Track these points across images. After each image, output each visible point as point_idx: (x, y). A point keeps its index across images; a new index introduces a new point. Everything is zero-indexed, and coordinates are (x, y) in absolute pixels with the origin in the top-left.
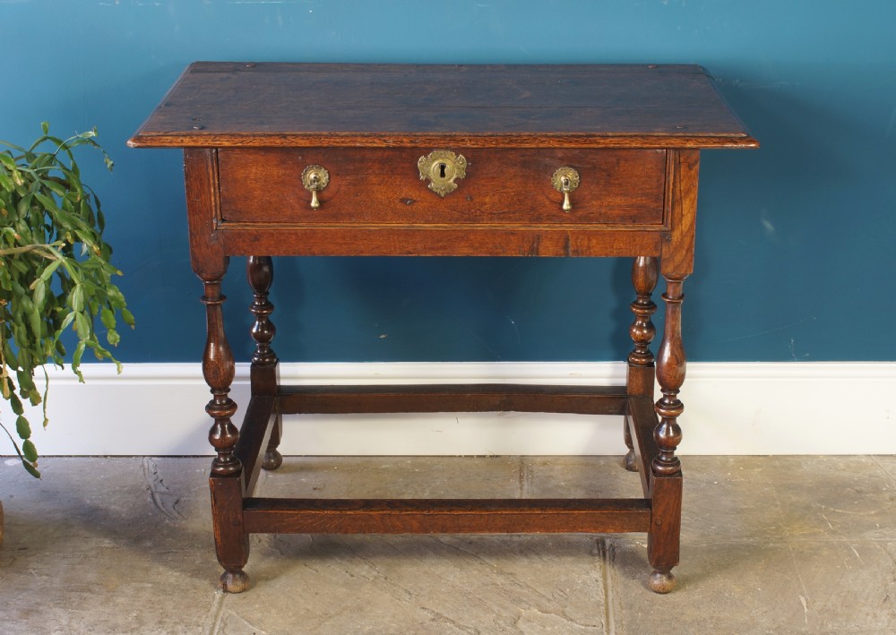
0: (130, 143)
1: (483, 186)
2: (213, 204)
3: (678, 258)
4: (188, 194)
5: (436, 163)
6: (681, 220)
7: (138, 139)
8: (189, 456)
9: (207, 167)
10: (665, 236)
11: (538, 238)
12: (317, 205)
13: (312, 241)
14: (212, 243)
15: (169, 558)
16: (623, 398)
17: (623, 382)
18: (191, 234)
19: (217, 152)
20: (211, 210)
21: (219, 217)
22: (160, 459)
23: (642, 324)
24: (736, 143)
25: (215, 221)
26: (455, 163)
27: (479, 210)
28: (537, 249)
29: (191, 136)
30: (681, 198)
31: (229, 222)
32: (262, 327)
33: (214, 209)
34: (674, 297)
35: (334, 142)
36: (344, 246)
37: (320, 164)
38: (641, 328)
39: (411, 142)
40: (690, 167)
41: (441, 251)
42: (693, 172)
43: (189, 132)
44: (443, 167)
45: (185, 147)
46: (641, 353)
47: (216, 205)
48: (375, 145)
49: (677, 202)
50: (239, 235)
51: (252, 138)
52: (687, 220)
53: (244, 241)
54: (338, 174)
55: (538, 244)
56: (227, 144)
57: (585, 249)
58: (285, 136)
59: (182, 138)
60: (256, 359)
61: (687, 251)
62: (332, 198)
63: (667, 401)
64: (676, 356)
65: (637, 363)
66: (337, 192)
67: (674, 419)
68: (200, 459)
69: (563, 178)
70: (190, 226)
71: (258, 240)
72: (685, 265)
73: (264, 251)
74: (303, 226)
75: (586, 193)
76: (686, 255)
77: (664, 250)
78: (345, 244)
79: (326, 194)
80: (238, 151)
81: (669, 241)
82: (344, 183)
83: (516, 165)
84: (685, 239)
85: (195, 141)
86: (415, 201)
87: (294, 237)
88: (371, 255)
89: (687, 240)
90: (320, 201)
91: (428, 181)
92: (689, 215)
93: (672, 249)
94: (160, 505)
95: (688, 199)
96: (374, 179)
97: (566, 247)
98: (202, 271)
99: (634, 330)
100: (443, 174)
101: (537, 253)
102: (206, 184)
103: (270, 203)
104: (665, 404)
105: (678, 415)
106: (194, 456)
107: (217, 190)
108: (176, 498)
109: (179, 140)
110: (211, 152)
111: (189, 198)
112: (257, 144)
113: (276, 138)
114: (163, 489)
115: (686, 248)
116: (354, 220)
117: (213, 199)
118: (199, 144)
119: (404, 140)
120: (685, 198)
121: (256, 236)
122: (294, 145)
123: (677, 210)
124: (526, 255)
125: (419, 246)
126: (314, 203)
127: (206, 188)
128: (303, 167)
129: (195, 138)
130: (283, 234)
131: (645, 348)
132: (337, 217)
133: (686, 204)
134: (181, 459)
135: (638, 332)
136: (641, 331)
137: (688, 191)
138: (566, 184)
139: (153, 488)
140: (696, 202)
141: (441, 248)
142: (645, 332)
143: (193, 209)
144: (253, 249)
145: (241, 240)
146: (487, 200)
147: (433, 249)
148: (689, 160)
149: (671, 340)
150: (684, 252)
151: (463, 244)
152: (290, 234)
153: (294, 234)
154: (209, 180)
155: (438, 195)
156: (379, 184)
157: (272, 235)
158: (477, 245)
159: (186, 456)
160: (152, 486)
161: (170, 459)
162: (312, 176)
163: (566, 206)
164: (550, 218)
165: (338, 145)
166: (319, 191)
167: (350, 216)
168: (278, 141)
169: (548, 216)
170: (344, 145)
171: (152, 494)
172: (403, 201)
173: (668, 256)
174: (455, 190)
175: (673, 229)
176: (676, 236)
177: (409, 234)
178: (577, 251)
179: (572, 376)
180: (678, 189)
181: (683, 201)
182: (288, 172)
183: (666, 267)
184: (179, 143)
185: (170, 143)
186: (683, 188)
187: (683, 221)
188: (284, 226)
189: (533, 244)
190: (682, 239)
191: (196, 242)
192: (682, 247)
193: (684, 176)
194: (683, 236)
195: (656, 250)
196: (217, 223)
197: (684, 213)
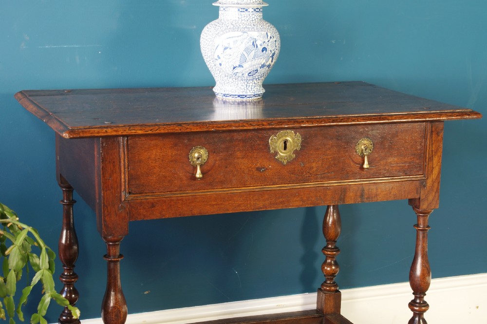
0: (66, 135)
1: (311, 154)
3: (430, 198)
4: (103, 174)
5: (281, 140)
6: (432, 171)
10: (422, 183)
11: (344, 190)
12: (201, 176)
13: (193, 204)
14: (120, 211)
16: (321, 317)
17: (314, 306)
18: (104, 205)
19: (127, 140)
20: (121, 186)
21: (127, 190)
23: (331, 262)
24: (469, 115)
25: (123, 194)
26: (294, 139)
27: (309, 173)
28: (344, 199)
29: (111, 128)
30: (432, 156)
31: (133, 194)
32: (70, 292)
33: (123, 184)
34: (424, 226)
37: (203, 146)
38: (330, 265)
39: (269, 124)
40: (438, 134)
41: (281, 205)
42: (440, 138)
44: (285, 143)
46: (330, 283)
47: (125, 182)
48: (245, 128)
49: (431, 159)
50: (141, 203)
51: (157, 127)
52: (436, 172)
53: (144, 208)
54: (214, 152)
55: (345, 194)
56: (140, 132)
57: (373, 196)
58: (180, 125)
59: (105, 130)
60: (64, 318)
61: (436, 193)
62: (210, 171)
63: (418, 301)
65: (328, 291)
66: (213, 166)
67: (423, 314)
69: (363, 147)
71: (154, 207)
72: (434, 203)
73: (159, 215)
74: (189, 193)
75: (376, 156)
76: (435, 196)
77: (422, 193)
78: (216, 205)
79: (205, 168)
80: (143, 139)
81: (424, 186)
82: (218, 158)
83: (333, 139)
84: (435, 183)
86: (267, 169)
87: (180, 202)
89: (436, 185)
90: (202, 173)
91: (276, 153)
92: (437, 168)
93: (426, 192)
95: (436, 157)
96: (238, 154)
97: (362, 196)
99: (326, 268)
100: (285, 148)
101: (344, 202)
102: (117, 166)
103: (165, 177)
104: (417, 303)
105: (425, 311)
107: (126, 169)
110: (123, 140)
111: (104, 177)
112: (162, 131)
113: (175, 126)
115: (435, 190)
116: (224, 186)
117: (122, 177)
119: (264, 123)
121: (153, 204)
122: (188, 130)
123: (430, 165)
125: (267, 202)
126: (198, 174)
127: (117, 169)
128: (189, 148)
129: (115, 129)
130: (173, 200)
131: (332, 279)
132: (211, 185)
133: (435, 159)
135: (329, 269)
136: (331, 268)
137: (437, 151)
138: (366, 150)
140: (441, 158)
141: (281, 203)
142: (333, 268)
143: (107, 186)
144: (150, 214)
145: (141, 207)
146: (314, 165)
147: (276, 204)
148: (437, 129)
149: (422, 257)
150: (434, 193)
151: (295, 199)
152: (178, 200)
153: (181, 200)
154: (120, 162)
155: (281, 163)
156: (243, 158)
157: (165, 202)
158: (305, 198)
162: (196, 155)
163: (366, 166)
164: (354, 176)
165: (220, 129)
166: (201, 166)
167: (222, 183)
168: (177, 128)
169: (353, 174)
170: (224, 129)
172: (258, 169)
173: (424, 197)
174: (294, 159)
175: (428, 178)
176: (429, 182)
177: (262, 193)
178: (369, 198)
179: (278, 307)
180: (431, 149)
181: (434, 158)
182: (179, 153)
183: (423, 204)
184: (104, 133)
185: (98, 133)
186: (433, 149)
187: (434, 172)
188: (175, 194)
189: (341, 195)
190: (433, 185)
191: (108, 211)
192: (433, 190)
193: (435, 141)
194: (433, 182)
195: (417, 193)
196: (125, 195)
197: (434, 166)
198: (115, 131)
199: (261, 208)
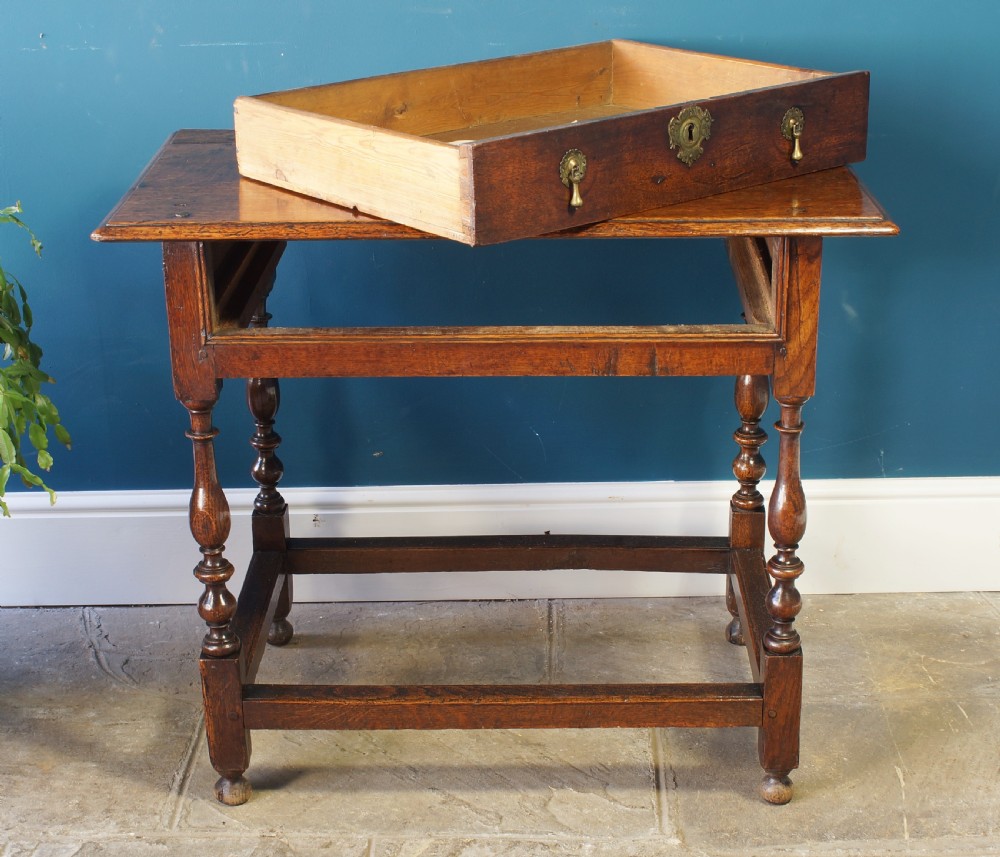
0: (95, 236)
2: (201, 312)
3: (796, 376)
4: (167, 299)
6: (798, 329)
7: (105, 230)
8: (140, 606)
9: (193, 264)
10: (778, 348)
11: (616, 349)
13: (326, 358)
14: (200, 362)
15: (118, 732)
16: (725, 551)
18: (173, 350)
20: (198, 321)
21: (208, 330)
22: (105, 609)
23: (748, 458)
25: (203, 335)
28: (615, 366)
29: (171, 226)
30: (799, 302)
33: (202, 318)
34: (791, 428)
35: (354, 232)
36: (367, 364)
40: (810, 260)
41: (492, 370)
42: (814, 267)
43: (170, 221)
45: (165, 241)
46: (747, 495)
47: (203, 314)
49: (795, 307)
50: (234, 350)
51: (249, 228)
52: (807, 329)
53: (241, 359)
55: (617, 359)
56: (217, 236)
57: (676, 365)
58: (291, 225)
59: (160, 229)
61: (807, 369)
64: (794, 502)
65: (742, 507)
67: (792, 582)
68: (154, 608)
70: (172, 341)
71: (258, 358)
72: (804, 385)
73: (267, 372)
76: (806, 373)
77: (777, 367)
78: (370, 362)
81: (784, 354)
84: (804, 352)
85: (178, 233)
87: (304, 353)
88: (402, 376)
89: (807, 353)
92: (810, 322)
93: (787, 366)
94: (106, 667)
95: (807, 302)
97: (652, 364)
98: (188, 398)
101: (615, 372)
102: (191, 288)
106: (146, 605)
107: (205, 295)
108: (124, 657)
109: (157, 231)
110: (198, 246)
111: (170, 305)
112: (256, 236)
113: (281, 227)
114: (109, 647)
115: (806, 363)
117: (200, 306)
118: (182, 237)
120: (804, 301)
121: (255, 353)
122: (303, 236)
123: (794, 315)
124: (600, 374)
125: (464, 364)
127: (191, 293)
129: (177, 229)
130: (291, 349)
133: (806, 307)
134: (130, 609)
137: (807, 292)
139: (97, 646)
140: (818, 304)
141: (491, 366)
143: (176, 320)
144: (252, 369)
145: (236, 358)
147: (482, 367)
148: (809, 252)
149: (787, 482)
150: (803, 369)
151: (519, 361)
152: (299, 349)
153: (304, 349)
154: (195, 282)
157: (276, 351)
158: (538, 361)
159: (136, 606)
160: (95, 642)
161: (117, 609)
165: (359, 236)
168: (283, 232)
170: (367, 235)
171: (96, 653)
173: (782, 374)
175: (788, 339)
176: (793, 348)
177: (454, 348)
178: (666, 368)
179: (612, 500)
180: (794, 288)
181: (802, 304)
183: (781, 388)
184: (157, 235)
185: (145, 235)
186: (800, 288)
187: (802, 330)
188: (292, 340)
189: (610, 360)
190: (800, 352)
191: (180, 360)
192: (801, 363)
193: (803, 272)
194: (802, 349)
195: (768, 367)
196: (206, 337)
197: (803, 319)
198: (174, 232)
199: (454, 373)
